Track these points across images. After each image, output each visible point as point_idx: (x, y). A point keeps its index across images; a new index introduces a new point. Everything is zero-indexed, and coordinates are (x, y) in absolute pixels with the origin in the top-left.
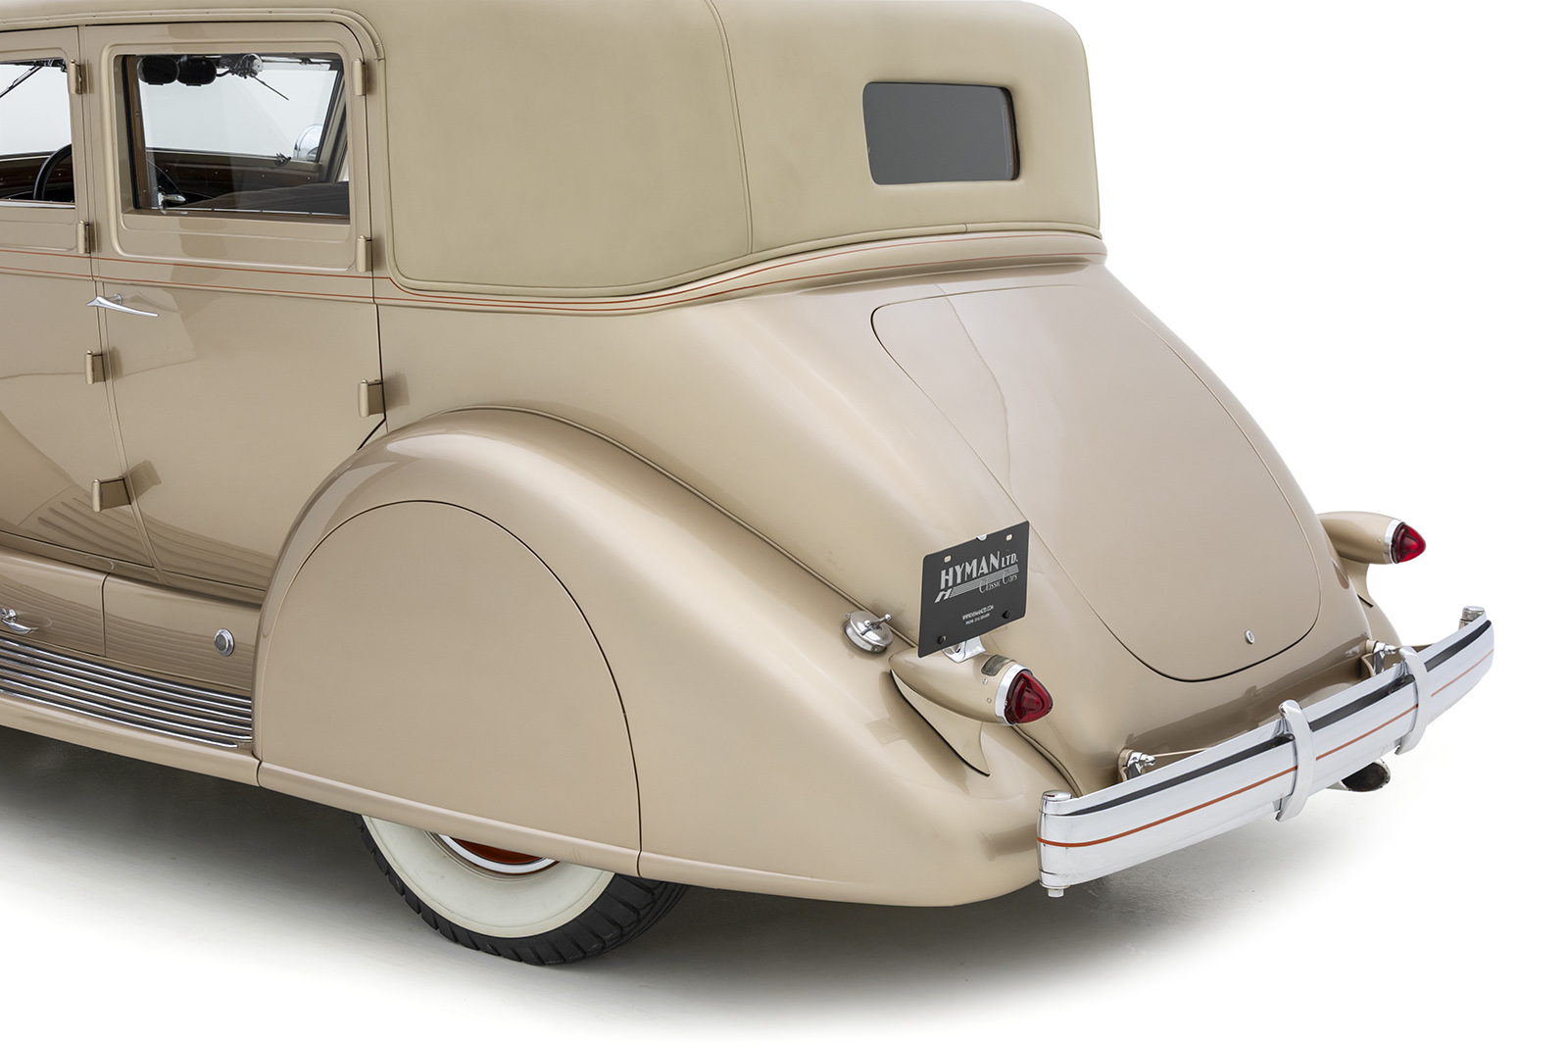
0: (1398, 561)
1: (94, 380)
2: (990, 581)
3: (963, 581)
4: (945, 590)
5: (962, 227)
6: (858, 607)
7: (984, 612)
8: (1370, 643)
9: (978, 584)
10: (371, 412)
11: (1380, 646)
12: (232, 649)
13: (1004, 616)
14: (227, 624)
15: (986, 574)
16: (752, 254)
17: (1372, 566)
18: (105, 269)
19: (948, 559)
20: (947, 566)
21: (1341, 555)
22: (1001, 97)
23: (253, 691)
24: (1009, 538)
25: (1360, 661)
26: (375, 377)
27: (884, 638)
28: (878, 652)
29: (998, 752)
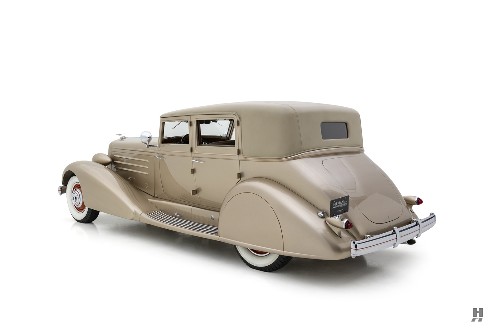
0: (418, 205)
1: (192, 173)
2: (342, 205)
3: (337, 205)
4: (334, 206)
5: (338, 146)
6: (320, 210)
7: (341, 210)
8: (412, 219)
9: (340, 206)
10: (238, 178)
11: (414, 219)
12: (214, 219)
13: (345, 211)
14: (212, 214)
15: (341, 204)
16: (302, 151)
17: (413, 206)
18: (194, 155)
19: (335, 201)
20: (334, 202)
21: (407, 203)
22: (345, 124)
23: (218, 226)
24: (345, 198)
25: (410, 222)
26: (239, 172)
27: (324, 215)
28: (323, 217)
29: (344, 234)
